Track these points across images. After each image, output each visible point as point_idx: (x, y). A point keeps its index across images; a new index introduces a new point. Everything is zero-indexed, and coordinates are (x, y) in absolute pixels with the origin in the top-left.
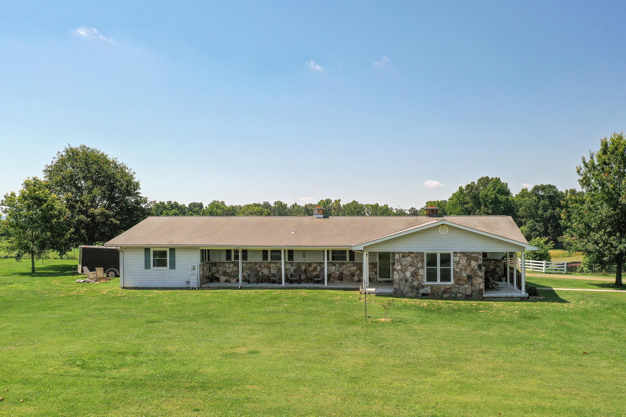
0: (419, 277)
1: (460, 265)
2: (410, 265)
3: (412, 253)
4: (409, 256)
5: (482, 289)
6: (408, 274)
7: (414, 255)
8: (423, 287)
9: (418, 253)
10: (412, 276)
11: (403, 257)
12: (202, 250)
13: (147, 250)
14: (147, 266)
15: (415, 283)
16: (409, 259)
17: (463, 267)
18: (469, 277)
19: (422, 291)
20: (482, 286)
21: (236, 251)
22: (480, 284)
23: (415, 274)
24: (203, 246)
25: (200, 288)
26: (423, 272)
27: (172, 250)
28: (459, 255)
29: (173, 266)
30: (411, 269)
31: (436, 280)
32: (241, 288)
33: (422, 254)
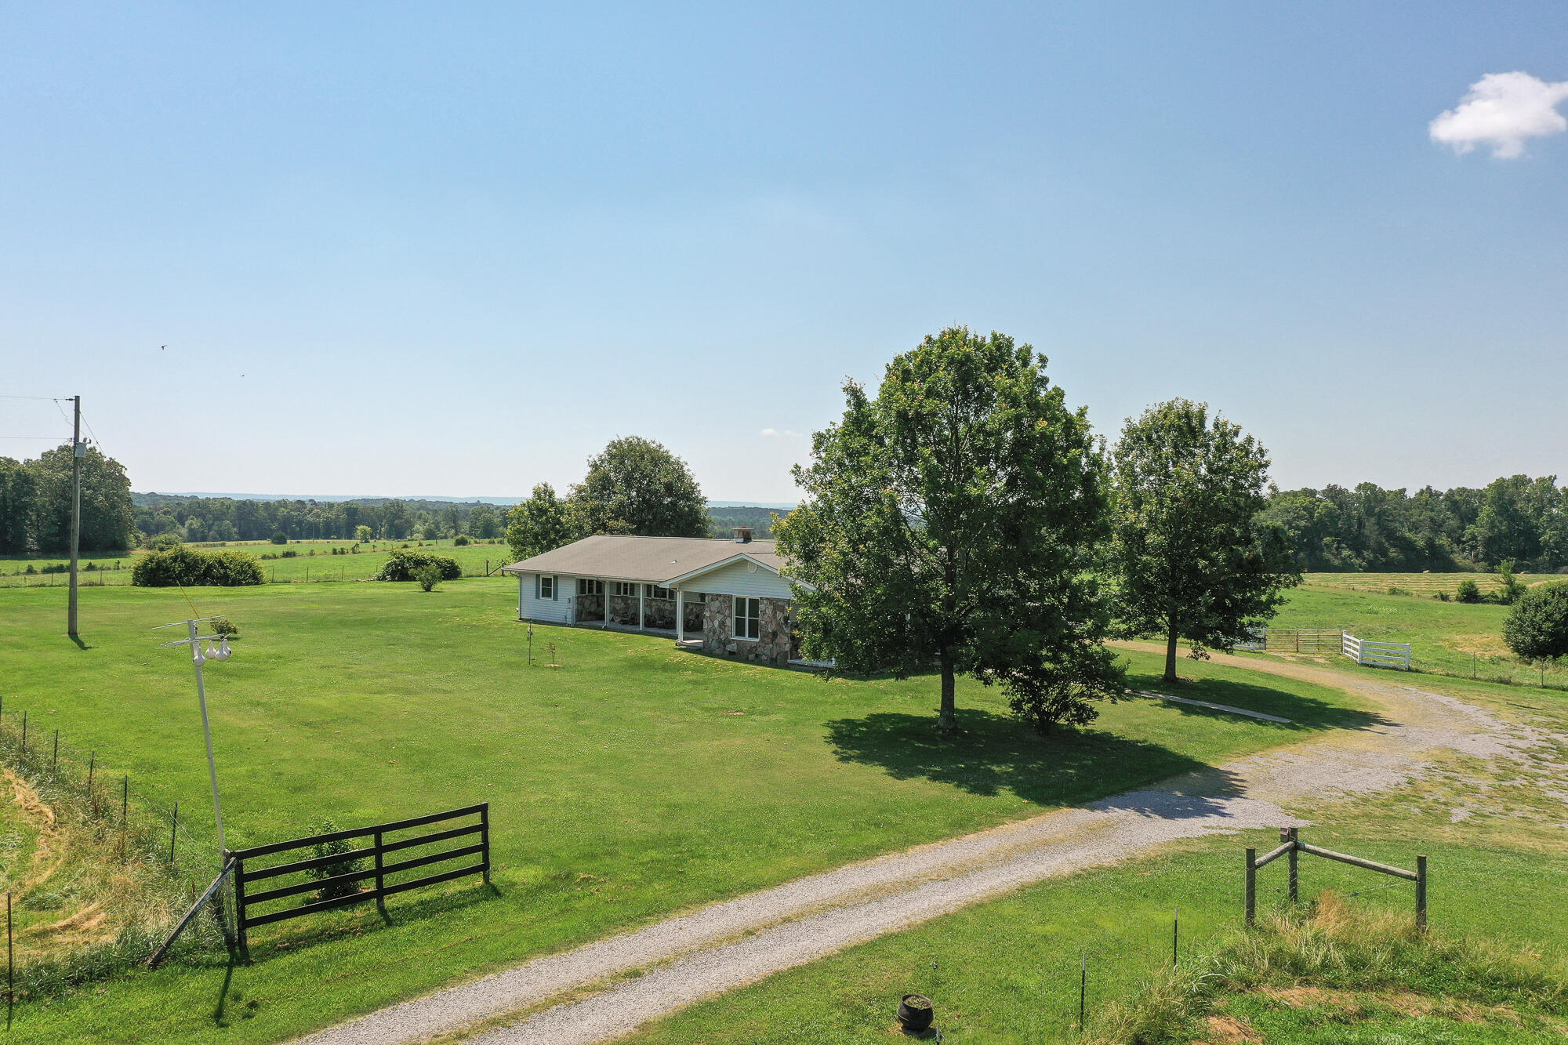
0: (726, 629)
1: (766, 616)
2: (718, 612)
3: (720, 595)
4: (717, 599)
5: (787, 652)
6: (716, 623)
7: (720, 599)
8: (730, 642)
9: (725, 596)
10: (720, 626)
11: (712, 600)
12: (583, 582)
13: (538, 576)
14: (537, 597)
15: (722, 637)
16: (717, 603)
17: (768, 620)
18: (775, 634)
19: (729, 648)
20: (787, 647)
21: (625, 585)
22: (785, 644)
23: (722, 624)
24: (580, 575)
25: (575, 626)
26: (731, 623)
27: (556, 577)
28: (765, 602)
29: (556, 599)
30: (720, 617)
31: (744, 635)
32: (606, 629)
33: (730, 597)
